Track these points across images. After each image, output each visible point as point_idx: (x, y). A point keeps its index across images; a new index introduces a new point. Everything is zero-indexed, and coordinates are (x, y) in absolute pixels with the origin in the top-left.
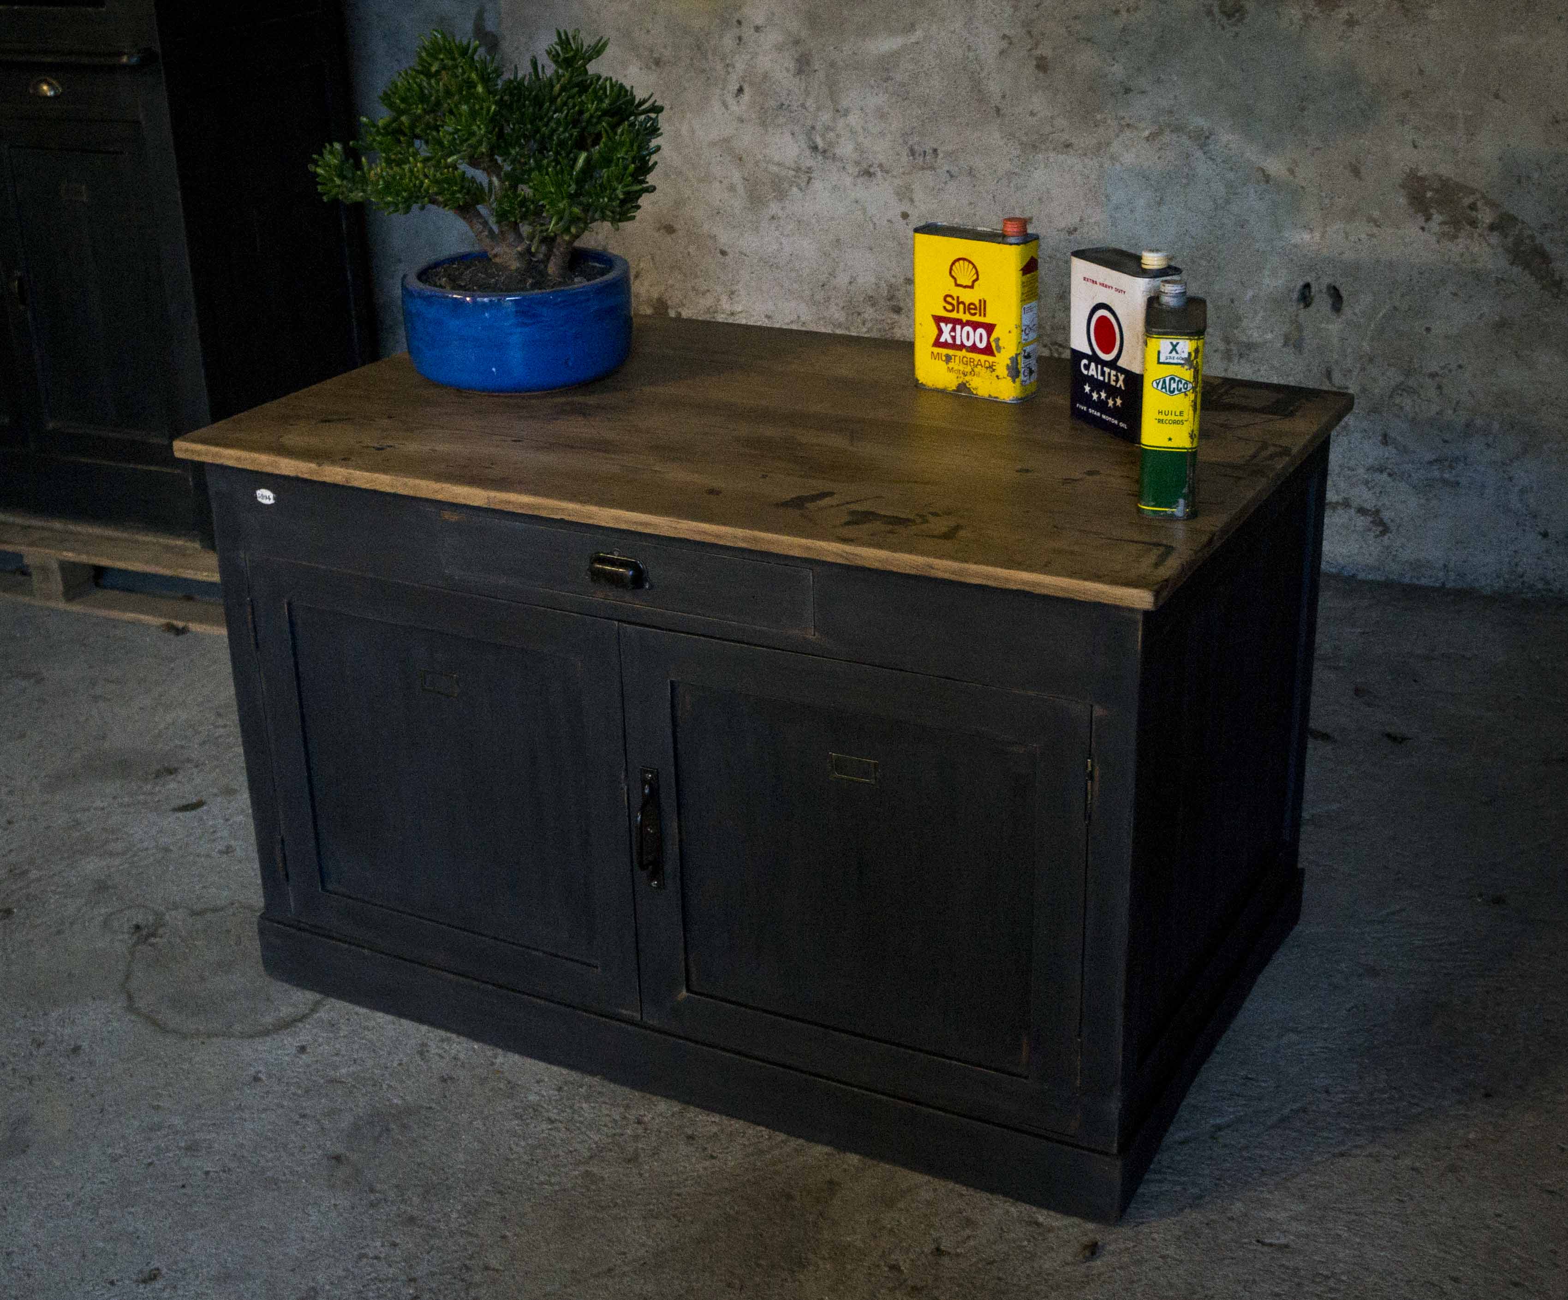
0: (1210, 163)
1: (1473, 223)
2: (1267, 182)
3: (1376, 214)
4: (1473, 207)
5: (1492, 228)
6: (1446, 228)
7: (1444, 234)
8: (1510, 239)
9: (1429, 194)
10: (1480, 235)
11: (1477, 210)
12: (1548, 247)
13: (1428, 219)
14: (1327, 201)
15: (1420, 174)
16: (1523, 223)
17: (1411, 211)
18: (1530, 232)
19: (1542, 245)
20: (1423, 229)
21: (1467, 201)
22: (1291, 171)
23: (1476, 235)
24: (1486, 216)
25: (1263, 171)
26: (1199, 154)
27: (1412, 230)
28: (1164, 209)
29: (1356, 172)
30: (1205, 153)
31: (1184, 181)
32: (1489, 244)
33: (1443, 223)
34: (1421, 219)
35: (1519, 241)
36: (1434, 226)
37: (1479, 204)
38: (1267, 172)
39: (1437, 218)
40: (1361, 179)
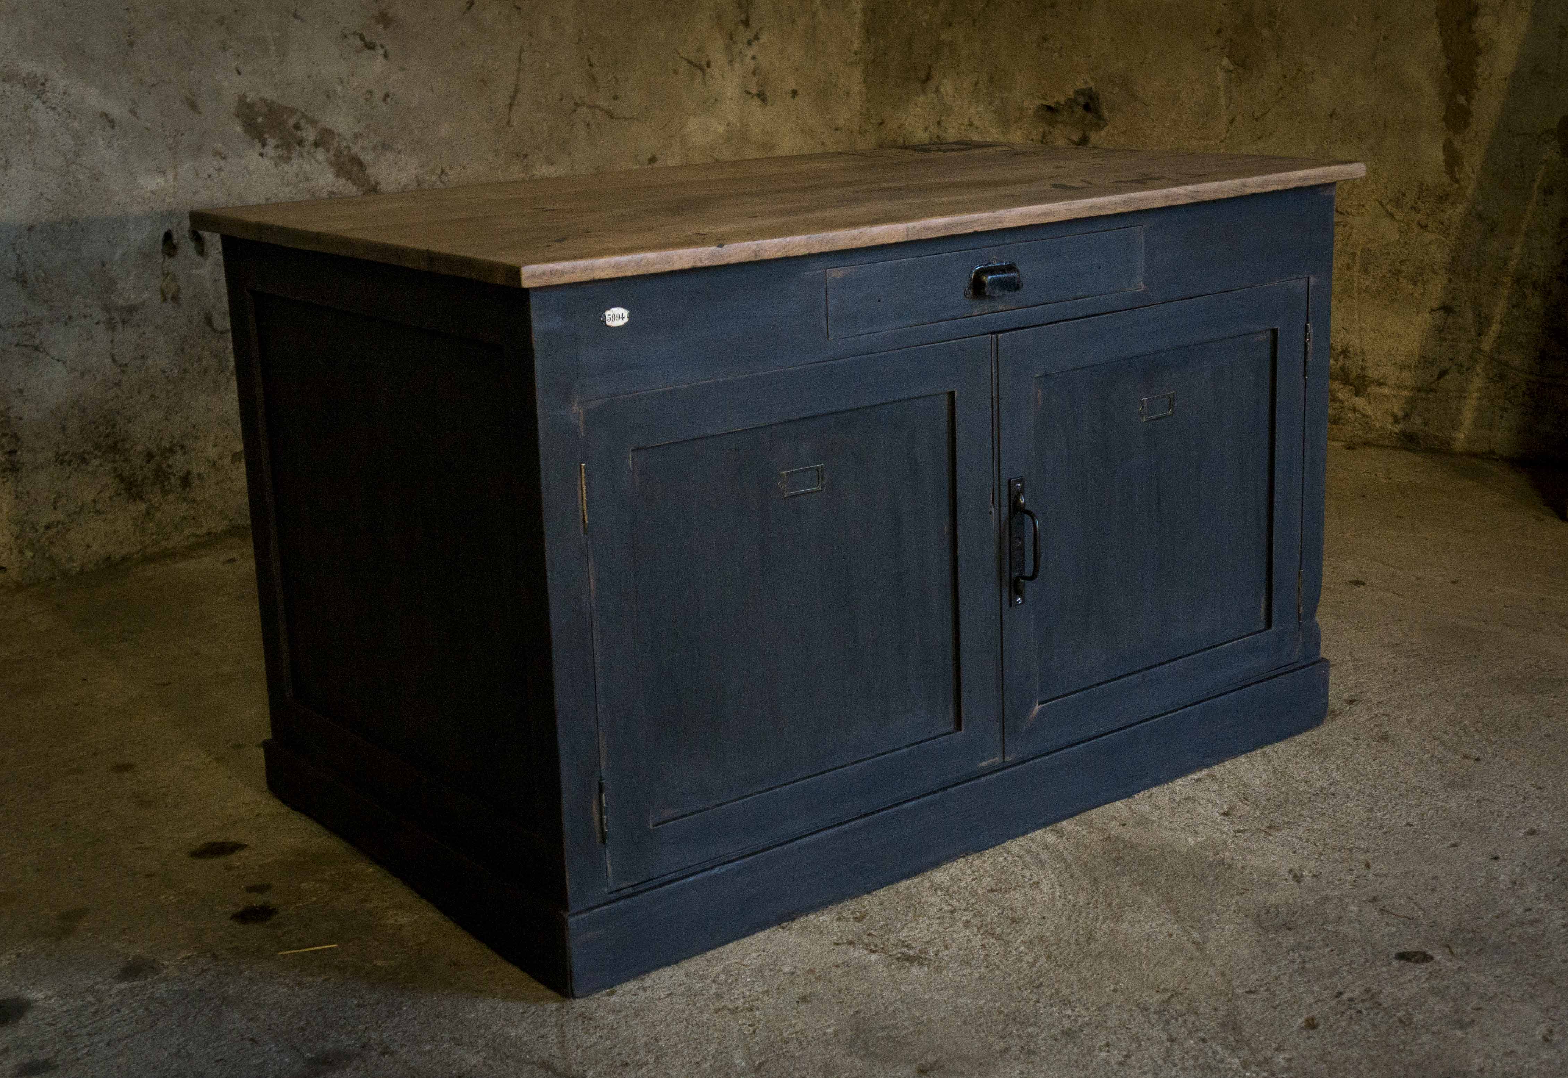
0: (51, 113)
1: (300, 143)
2: (113, 127)
3: (219, 146)
4: (297, 127)
5: (316, 144)
6: (280, 151)
7: (280, 157)
8: (332, 153)
9: (260, 120)
10: (309, 153)
11: (301, 130)
12: (362, 156)
13: (264, 145)
14: (171, 141)
15: (248, 100)
16: (339, 135)
17: (248, 138)
18: (345, 144)
19: (356, 155)
20: (261, 155)
21: (291, 122)
22: (133, 112)
23: (305, 154)
24: (310, 134)
25: (106, 115)
26: (38, 104)
27: (252, 157)
28: (12, 172)
29: (193, 106)
30: (44, 103)
31: (28, 137)
32: (317, 161)
33: (277, 147)
34: (258, 146)
35: (339, 154)
36: (270, 150)
37: (302, 122)
38: (111, 117)
39: (271, 142)
40: (200, 113)
